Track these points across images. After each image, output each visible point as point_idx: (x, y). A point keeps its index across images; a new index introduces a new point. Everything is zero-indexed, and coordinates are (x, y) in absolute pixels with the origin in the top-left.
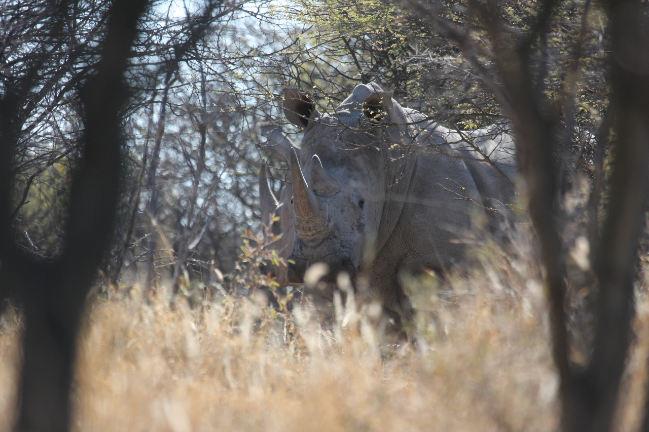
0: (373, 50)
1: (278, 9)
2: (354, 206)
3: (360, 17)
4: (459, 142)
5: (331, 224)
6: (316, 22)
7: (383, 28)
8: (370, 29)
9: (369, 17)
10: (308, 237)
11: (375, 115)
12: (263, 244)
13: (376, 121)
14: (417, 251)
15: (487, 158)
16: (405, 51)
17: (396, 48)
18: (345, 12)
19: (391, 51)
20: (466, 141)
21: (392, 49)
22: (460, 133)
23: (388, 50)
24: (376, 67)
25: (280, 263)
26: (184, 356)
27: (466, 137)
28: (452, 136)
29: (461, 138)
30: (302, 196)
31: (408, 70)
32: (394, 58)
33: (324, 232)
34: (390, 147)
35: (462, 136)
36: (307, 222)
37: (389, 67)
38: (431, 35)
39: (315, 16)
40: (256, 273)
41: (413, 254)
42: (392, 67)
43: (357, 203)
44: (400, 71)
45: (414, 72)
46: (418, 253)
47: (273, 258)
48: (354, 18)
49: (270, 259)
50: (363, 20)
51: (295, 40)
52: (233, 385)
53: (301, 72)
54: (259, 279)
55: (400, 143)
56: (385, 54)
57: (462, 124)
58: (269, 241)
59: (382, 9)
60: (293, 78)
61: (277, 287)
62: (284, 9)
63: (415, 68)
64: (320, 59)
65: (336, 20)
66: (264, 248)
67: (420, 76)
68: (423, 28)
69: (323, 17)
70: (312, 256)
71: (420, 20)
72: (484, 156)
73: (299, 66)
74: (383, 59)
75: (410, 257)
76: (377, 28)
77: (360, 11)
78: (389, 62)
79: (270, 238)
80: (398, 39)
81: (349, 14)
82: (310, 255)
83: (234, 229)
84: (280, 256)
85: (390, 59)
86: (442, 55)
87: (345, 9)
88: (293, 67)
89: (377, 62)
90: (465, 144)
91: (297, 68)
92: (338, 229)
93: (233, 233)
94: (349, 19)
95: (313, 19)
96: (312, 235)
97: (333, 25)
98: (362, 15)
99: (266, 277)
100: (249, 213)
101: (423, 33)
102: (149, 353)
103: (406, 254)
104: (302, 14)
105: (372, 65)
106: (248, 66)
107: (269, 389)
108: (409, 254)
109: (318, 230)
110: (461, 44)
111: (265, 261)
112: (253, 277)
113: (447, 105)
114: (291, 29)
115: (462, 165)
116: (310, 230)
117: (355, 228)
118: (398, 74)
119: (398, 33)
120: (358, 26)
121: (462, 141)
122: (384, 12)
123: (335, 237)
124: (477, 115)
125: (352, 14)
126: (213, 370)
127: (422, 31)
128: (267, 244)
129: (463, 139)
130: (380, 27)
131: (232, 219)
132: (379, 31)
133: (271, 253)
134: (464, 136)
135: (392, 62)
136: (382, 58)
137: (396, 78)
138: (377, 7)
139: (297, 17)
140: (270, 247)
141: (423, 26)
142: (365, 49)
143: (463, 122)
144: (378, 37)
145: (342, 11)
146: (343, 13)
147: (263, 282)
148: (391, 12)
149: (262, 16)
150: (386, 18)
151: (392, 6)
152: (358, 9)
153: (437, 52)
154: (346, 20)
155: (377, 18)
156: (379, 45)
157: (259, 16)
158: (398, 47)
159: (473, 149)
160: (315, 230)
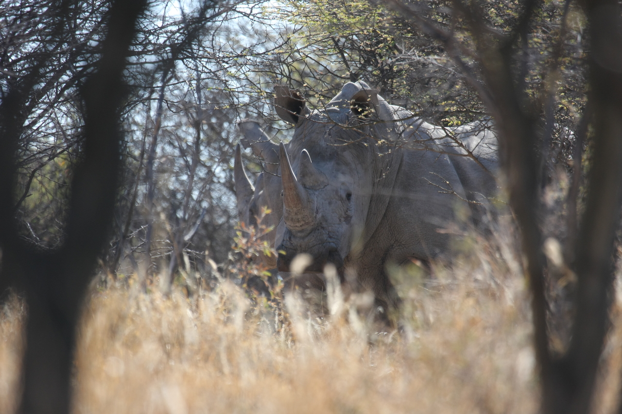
0: (362, 50)
1: (270, 10)
2: (341, 199)
3: (349, 18)
4: (444, 137)
5: (319, 216)
6: (306, 23)
7: (371, 29)
8: (358, 30)
9: (358, 18)
10: (297, 228)
11: (363, 112)
12: (255, 236)
13: (363, 117)
14: (403, 243)
15: (470, 154)
16: (392, 50)
17: (383, 48)
18: (334, 13)
19: (378, 50)
20: (450, 137)
21: (379, 48)
22: (444, 130)
23: (376, 49)
24: (364, 66)
25: (272, 254)
26: (180, 342)
28: (437, 132)
29: (445, 134)
30: (291, 189)
31: (395, 69)
32: (381, 57)
33: (312, 224)
34: (377, 142)
35: (446, 132)
36: (296, 214)
37: (376, 66)
38: (417, 35)
39: (306, 17)
40: (248, 264)
41: (399, 245)
42: (379, 65)
43: (344, 196)
44: (387, 70)
45: (400, 71)
46: (404, 245)
47: (265, 249)
48: (343, 19)
49: (262, 250)
50: (352, 21)
51: (286, 40)
52: (227, 369)
53: (292, 71)
54: (252, 269)
55: (387, 139)
56: (373, 54)
57: (446, 121)
58: (261, 233)
59: (370, 10)
60: (284, 76)
61: (268, 276)
62: (276, 10)
63: (401, 67)
64: (311, 58)
65: (326, 21)
66: (257, 240)
67: (406, 75)
68: (409, 28)
69: (313, 18)
70: (301, 246)
71: (406, 21)
72: (468, 151)
73: (290, 65)
75: (396, 248)
76: (366, 29)
77: (349, 13)
78: (376, 60)
79: (262, 230)
80: (385, 39)
81: (338, 15)
82: (299, 245)
83: (228, 221)
84: (272, 247)
85: (378, 58)
86: (428, 54)
87: (335, 10)
88: (285, 66)
89: (365, 61)
90: (449, 139)
91: (288, 67)
92: (326, 221)
93: (226, 225)
94: (338, 20)
95: (304, 19)
96: (301, 226)
97: (323, 26)
98: (351, 16)
99: (258, 267)
103: (392, 246)
104: (293, 15)
105: (360, 64)
106: (241, 64)
107: (261, 374)
108: (395, 245)
109: (307, 221)
110: (445, 43)
111: (257, 251)
112: (246, 267)
113: (432, 102)
114: (283, 29)
115: (446, 160)
116: (299, 221)
117: (343, 219)
118: (385, 72)
119: (385, 33)
120: (346, 26)
121: (446, 136)
122: (372, 13)
123: (323, 228)
124: (461, 112)
125: (341, 15)
126: (208, 356)
127: (409, 32)
128: (259, 235)
129: (447, 135)
130: (368, 27)
131: (226, 212)
132: (368, 32)
133: (263, 244)
134: (448, 133)
135: (379, 61)
136: (370, 57)
137: (383, 76)
138: (365, 9)
139: (289, 18)
140: (262, 239)
141: (409, 26)
142: (354, 49)
143: (447, 119)
144: (366, 37)
145: (332, 12)
146: (333, 14)
147: (255, 272)
148: (378, 14)
149: (254, 17)
150: (374, 19)
151: (380, 8)
152: (347, 11)
153: (423, 51)
154: (335, 21)
155: (365, 19)
156: (367, 45)
157: (251, 17)
158: (385, 46)
159: (457, 145)
160: (304, 221)
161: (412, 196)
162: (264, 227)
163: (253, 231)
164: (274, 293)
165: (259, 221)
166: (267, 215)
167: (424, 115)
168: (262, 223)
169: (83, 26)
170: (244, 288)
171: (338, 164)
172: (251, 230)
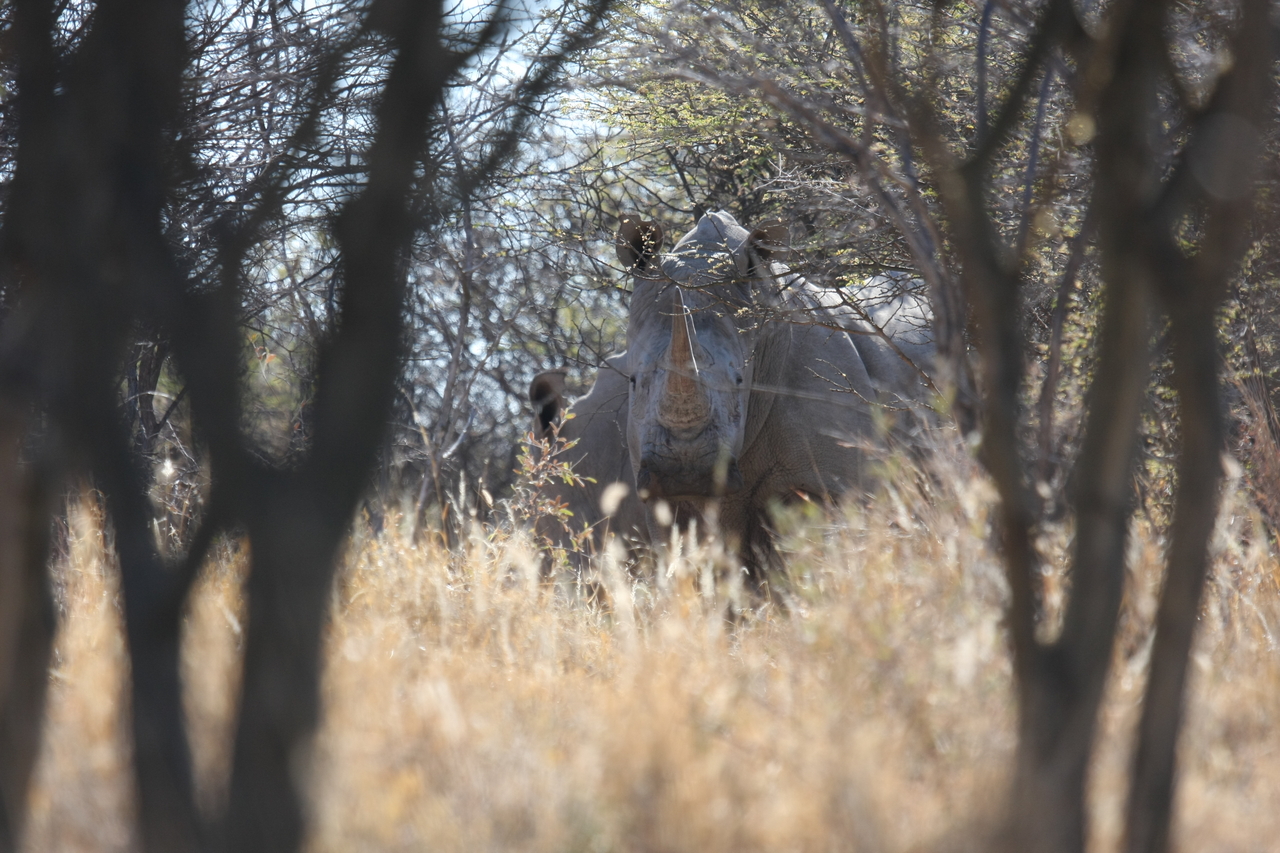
0: (712, 168)
1: (573, 105)
3: (696, 118)
4: (839, 305)
5: (713, 408)
6: (630, 125)
7: (730, 136)
8: (709, 137)
9: (709, 119)
10: (681, 425)
12: (550, 453)
13: (715, 272)
14: (787, 467)
15: (879, 331)
16: (759, 170)
17: (745, 167)
18: (673, 111)
19: (738, 170)
20: (849, 305)
21: (740, 167)
22: (840, 293)
23: (736, 167)
24: (714, 193)
25: (574, 481)
26: (433, 616)
27: (849, 298)
29: (842, 300)
31: (766, 198)
32: (742, 181)
33: (705, 420)
34: (737, 312)
35: (842, 298)
36: (685, 402)
37: (735, 194)
38: (801, 146)
39: (629, 115)
40: (539, 497)
41: (782, 470)
42: (739, 194)
43: (734, 382)
44: (750, 200)
45: (772, 202)
46: (788, 469)
47: (564, 474)
48: (687, 120)
49: (561, 475)
50: (700, 123)
51: (595, 150)
52: (510, 657)
53: (603, 199)
54: (543, 505)
55: (751, 307)
56: (729, 175)
57: (842, 280)
58: (559, 450)
59: (729, 107)
60: (591, 207)
61: (569, 517)
62: (583, 105)
63: (775, 196)
64: (632, 180)
65: (660, 122)
66: (551, 460)
67: (781, 208)
68: (788, 136)
69: (640, 117)
71: (784, 125)
72: (876, 327)
73: (601, 190)
74: (725, 182)
75: (777, 474)
76: (721, 136)
77: (696, 112)
78: (735, 186)
79: (561, 445)
80: (752, 152)
81: (680, 114)
83: (492, 430)
84: (575, 471)
85: (737, 181)
86: (818, 176)
87: (674, 106)
88: (592, 191)
89: (717, 186)
90: (848, 308)
91: (597, 193)
93: (490, 436)
94: (679, 121)
95: (626, 120)
96: (689, 422)
97: (655, 129)
98: (699, 116)
99: (554, 502)
100: (514, 407)
101: (788, 144)
102: (382, 611)
103: (771, 470)
104: (610, 112)
105: (709, 190)
106: (526, 188)
107: (561, 669)
108: (775, 470)
109: (698, 415)
110: (853, 158)
111: (553, 478)
112: (535, 502)
113: (819, 251)
114: (589, 133)
115: (846, 339)
116: (687, 414)
117: (732, 418)
118: (747, 204)
119: (751, 143)
120: (691, 131)
121: (843, 304)
122: (732, 112)
123: (716, 427)
124: (866, 266)
125: (684, 114)
126: (480, 637)
127: (788, 141)
128: (555, 453)
129: (845, 302)
130: (725, 134)
131: (490, 415)
132: (724, 140)
133: (561, 466)
134: (846, 298)
135: (739, 186)
137: (744, 209)
138: (720, 104)
139: (603, 117)
140: (560, 458)
141: (788, 133)
142: (699, 166)
143: (845, 277)
144: (721, 149)
145: (669, 110)
146: (671, 112)
147: (550, 510)
148: (741, 112)
149: (547, 115)
150: (735, 120)
151: (744, 104)
152: (692, 107)
153: (809, 172)
154: (674, 122)
155: (721, 120)
156: (721, 161)
157: (542, 115)
158: (748, 164)
159: (858, 316)
160: (695, 414)
161: (801, 394)
162: (564, 440)
163: (548, 445)
164: (577, 543)
165: (556, 431)
166: (568, 422)
167: (810, 271)
168: (561, 435)
169: (282, 126)
170: (531, 534)
171: (716, 335)
172: (545, 445)
